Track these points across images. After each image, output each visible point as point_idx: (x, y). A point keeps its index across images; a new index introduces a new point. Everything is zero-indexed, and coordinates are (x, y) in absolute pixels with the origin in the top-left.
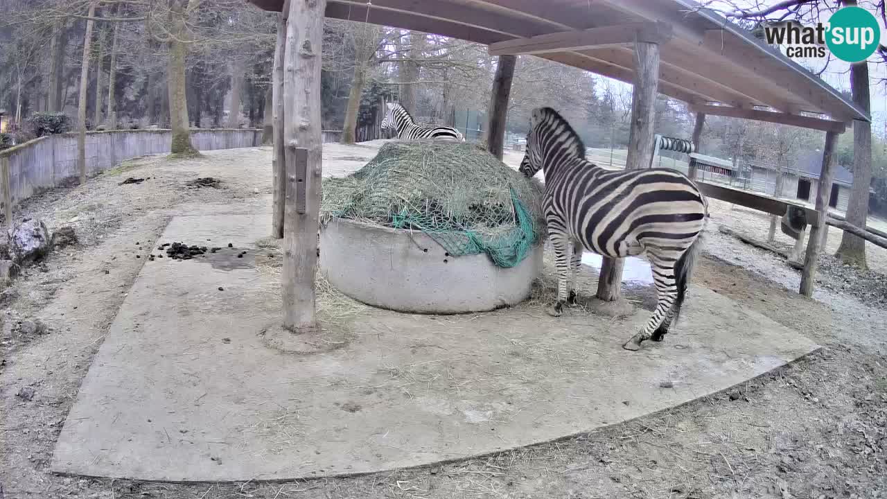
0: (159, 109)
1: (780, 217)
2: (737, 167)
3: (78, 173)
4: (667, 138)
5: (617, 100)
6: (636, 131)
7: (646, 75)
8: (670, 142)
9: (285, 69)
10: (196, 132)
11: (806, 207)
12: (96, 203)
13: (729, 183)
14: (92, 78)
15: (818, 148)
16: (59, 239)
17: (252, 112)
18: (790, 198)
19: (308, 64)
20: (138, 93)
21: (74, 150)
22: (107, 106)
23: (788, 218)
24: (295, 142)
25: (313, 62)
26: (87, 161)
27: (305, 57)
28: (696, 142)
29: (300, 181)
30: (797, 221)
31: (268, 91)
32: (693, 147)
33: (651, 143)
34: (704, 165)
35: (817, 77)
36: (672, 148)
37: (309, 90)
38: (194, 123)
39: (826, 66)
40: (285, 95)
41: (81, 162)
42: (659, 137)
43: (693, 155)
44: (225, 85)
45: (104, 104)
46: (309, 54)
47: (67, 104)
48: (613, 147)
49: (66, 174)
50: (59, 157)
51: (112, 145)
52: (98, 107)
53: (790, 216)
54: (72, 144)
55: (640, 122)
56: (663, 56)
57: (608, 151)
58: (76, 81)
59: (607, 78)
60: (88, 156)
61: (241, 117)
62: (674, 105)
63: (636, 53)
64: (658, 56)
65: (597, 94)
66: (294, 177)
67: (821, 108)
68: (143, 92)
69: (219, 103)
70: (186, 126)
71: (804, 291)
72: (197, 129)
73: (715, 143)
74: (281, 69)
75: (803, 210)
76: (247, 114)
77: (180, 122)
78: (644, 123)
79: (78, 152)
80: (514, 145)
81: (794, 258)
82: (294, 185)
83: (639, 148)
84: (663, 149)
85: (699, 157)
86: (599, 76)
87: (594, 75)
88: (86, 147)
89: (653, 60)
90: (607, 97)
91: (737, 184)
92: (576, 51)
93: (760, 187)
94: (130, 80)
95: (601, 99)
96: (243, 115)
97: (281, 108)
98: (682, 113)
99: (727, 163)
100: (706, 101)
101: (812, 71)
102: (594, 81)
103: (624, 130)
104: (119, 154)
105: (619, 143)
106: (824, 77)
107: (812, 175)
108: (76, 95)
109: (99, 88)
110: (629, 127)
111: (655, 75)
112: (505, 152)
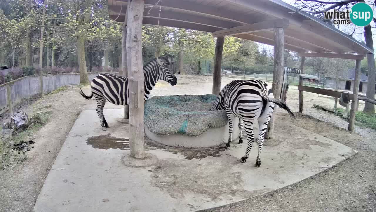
0: (74, 65)
1: (339, 98)
2: (320, 78)
3: (40, 92)
4: (289, 68)
5: (268, 53)
6: (276, 66)
7: (280, 41)
8: (291, 70)
9: (127, 47)
10: (90, 74)
11: (349, 93)
12: (49, 105)
13: (317, 85)
14: (45, 52)
15: (353, 67)
16: (33, 120)
17: (114, 64)
18: (342, 89)
19: (136, 44)
20: (65, 58)
21: (38, 83)
22: (52, 63)
23: (342, 99)
24: (132, 78)
25: (138, 44)
26: (44, 88)
27: (135, 41)
28: (302, 69)
29: (135, 94)
30: (345, 99)
31: (120, 56)
32: (301, 71)
33: (283, 71)
34: (305, 79)
35: (351, 36)
36: (292, 72)
37: (137, 56)
38: (89, 71)
39: (354, 32)
40: (127, 58)
41: (41, 88)
42: (286, 68)
43: (301, 75)
44: (102, 54)
45: (50, 62)
46: (137, 40)
47: (35, 62)
48: (267, 73)
49: (35, 93)
50: (32, 85)
51: (55, 81)
52: (48, 63)
53: (343, 98)
54: (37, 80)
55: (278, 62)
56: (286, 33)
57: (265, 75)
58: (38, 53)
59: (263, 44)
60: (44, 84)
61: (109, 67)
62: (292, 53)
63: (274, 32)
64: (284, 33)
65: (259, 51)
66: (133, 93)
67: (353, 50)
68: (66, 57)
69: (100, 62)
70: (86, 72)
71: (350, 129)
72: (90, 72)
73: (310, 69)
74: (125, 46)
75: (348, 94)
76: (112, 66)
77: (84, 70)
78: (279, 63)
79: (40, 84)
80: (226, 75)
81: (345, 115)
82: (133, 96)
83: (278, 74)
84: (288, 73)
85: (303, 75)
86: (260, 43)
87: (257, 43)
88: (43, 81)
89: (282, 35)
90: (264, 52)
91: (320, 85)
92: (249, 33)
93: (330, 86)
94: (61, 53)
95: (261, 53)
96: (110, 66)
97: (126, 64)
98: (295, 56)
99: (315, 77)
100: (305, 51)
101: (349, 34)
102: (258, 46)
103: (271, 65)
104: (58, 84)
105: (270, 71)
106: (353, 36)
107: (351, 79)
108: (38, 59)
109: (48, 56)
110: (273, 64)
111: (283, 42)
112: (221, 78)
